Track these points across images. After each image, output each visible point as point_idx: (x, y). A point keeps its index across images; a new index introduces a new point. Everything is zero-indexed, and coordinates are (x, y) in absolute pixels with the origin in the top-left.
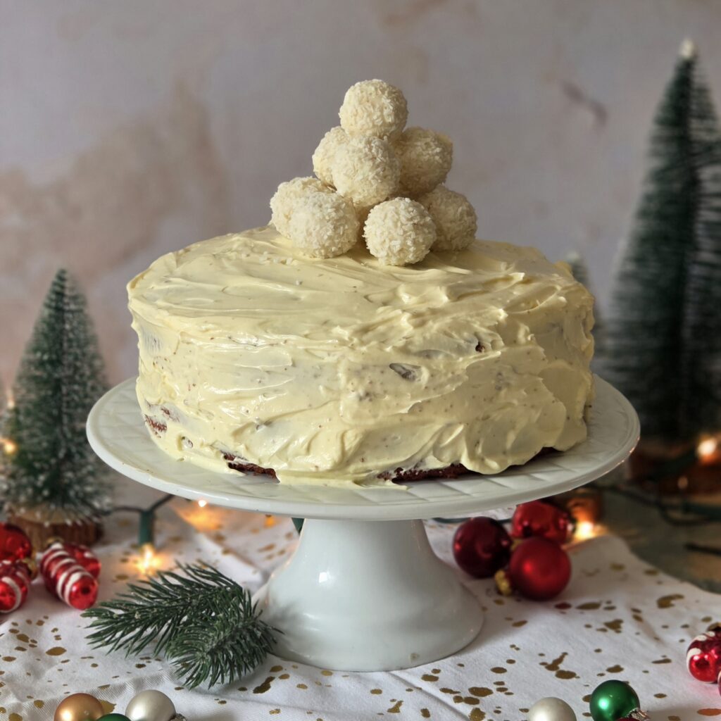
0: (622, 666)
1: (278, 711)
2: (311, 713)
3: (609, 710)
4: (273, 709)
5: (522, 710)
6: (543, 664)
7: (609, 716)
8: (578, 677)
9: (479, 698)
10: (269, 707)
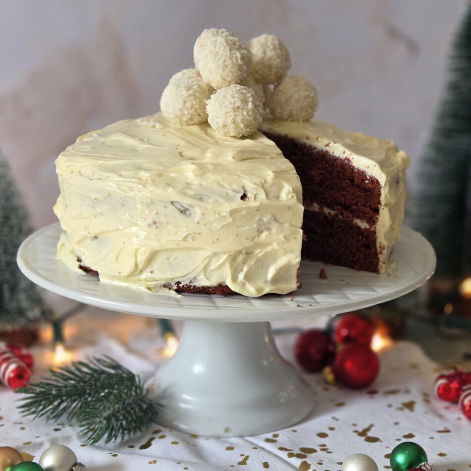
0: (414, 434)
1: (155, 462)
2: (179, 463)
3: (404, 464)
4: (152, 460)
5: (338, 463)
6: (355, 432)
7: (404, 467)
8: (381, 441)
9: (307, 454)
10: (149, 458)
